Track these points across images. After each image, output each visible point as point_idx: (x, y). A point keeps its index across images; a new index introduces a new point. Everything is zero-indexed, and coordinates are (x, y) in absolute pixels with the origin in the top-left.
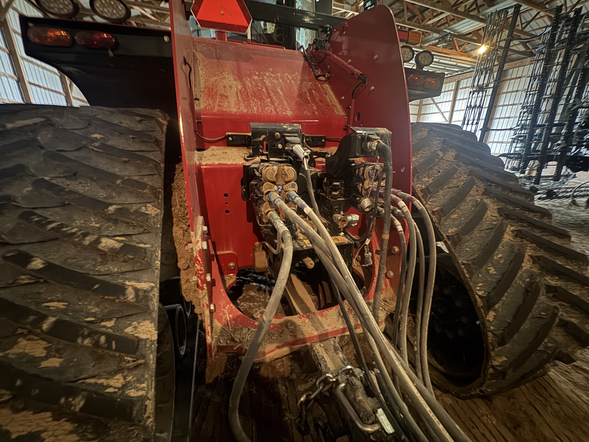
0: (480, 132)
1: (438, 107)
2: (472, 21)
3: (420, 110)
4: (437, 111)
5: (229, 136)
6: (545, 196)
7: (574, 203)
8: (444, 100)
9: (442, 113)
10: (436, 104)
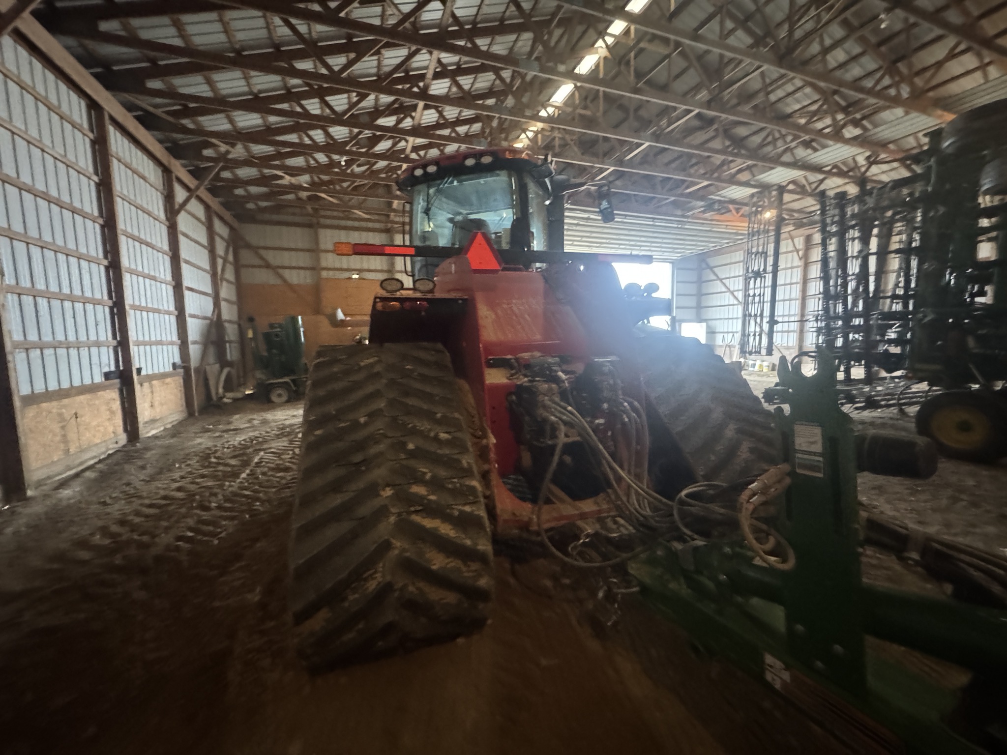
0: (768, 325)
1: (724, 284)
2: (741, 188)
3: (699, 289)
4: (724, 289)
5: (491, 359)
6: (863, 404)
7: (902, 411)
8: (732, 275)
9: (732, 293)
10: (721, 280)
